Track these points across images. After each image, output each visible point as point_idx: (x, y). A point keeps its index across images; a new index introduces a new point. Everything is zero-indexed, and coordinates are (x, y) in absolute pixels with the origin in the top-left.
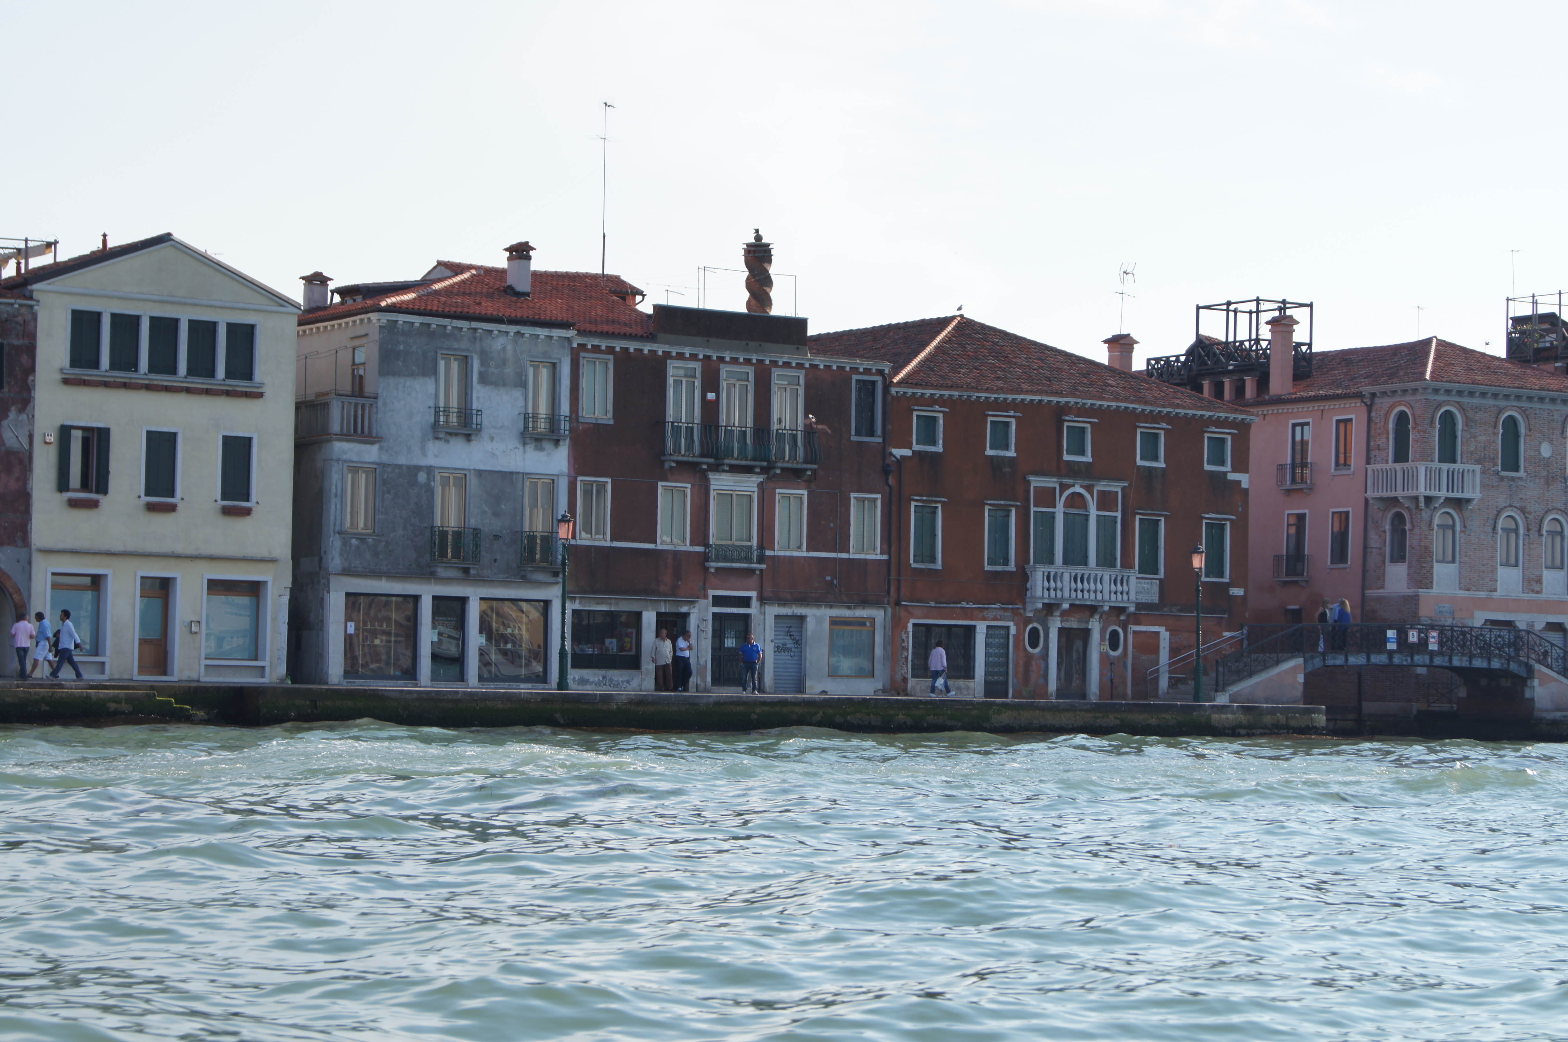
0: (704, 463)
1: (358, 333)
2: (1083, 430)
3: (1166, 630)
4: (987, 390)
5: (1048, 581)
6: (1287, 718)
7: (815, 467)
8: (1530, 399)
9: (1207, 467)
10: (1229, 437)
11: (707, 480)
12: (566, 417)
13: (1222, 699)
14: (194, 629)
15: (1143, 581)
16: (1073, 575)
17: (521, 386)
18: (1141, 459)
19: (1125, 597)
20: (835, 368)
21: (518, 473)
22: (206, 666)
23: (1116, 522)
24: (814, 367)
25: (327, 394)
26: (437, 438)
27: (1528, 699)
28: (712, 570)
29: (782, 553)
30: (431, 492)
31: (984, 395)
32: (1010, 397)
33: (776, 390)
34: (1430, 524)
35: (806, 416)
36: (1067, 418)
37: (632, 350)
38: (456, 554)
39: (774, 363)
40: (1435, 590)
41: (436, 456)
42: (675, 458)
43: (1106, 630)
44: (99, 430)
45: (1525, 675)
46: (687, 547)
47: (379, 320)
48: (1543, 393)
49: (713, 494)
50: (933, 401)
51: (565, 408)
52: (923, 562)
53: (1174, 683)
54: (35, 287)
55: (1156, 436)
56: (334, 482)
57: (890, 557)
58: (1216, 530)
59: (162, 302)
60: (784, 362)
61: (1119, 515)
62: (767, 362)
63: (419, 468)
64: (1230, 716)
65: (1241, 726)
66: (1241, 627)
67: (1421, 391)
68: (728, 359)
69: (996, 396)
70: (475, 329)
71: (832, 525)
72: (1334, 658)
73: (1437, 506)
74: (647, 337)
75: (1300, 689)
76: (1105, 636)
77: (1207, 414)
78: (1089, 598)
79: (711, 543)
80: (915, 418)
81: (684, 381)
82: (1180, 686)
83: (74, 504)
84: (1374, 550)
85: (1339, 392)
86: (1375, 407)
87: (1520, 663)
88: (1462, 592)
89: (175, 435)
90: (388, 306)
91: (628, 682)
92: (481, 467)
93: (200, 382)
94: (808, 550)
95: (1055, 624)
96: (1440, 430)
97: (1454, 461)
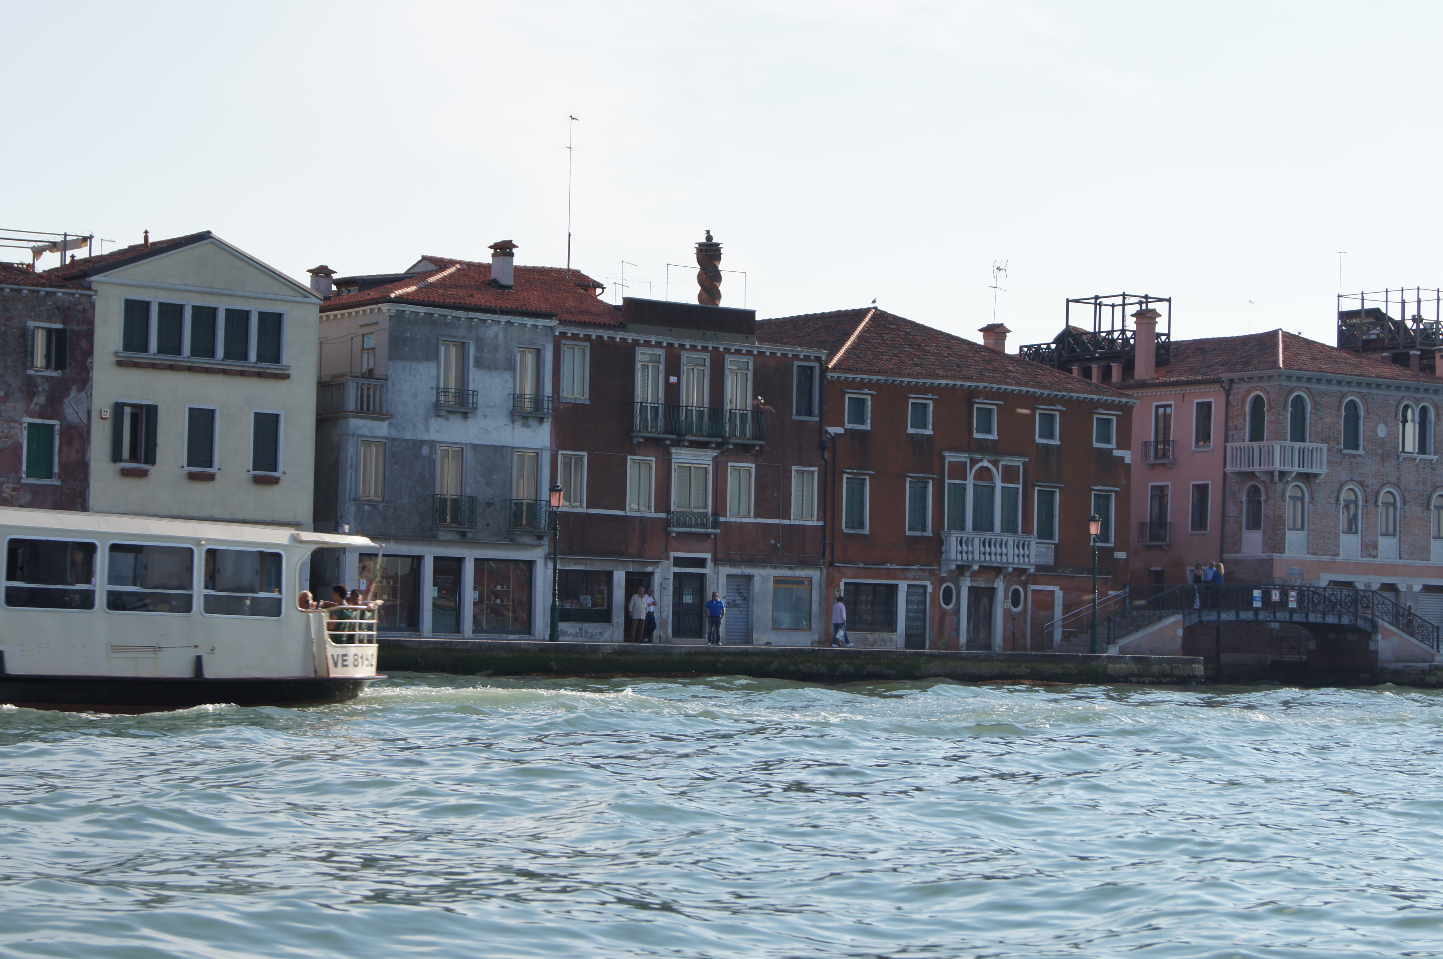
0: (668, 439)
1: (368, 322)
2: (990, 411)
3: (1060, 589)
4: (909, 375)
5: (961, 545)
6: (1172, 668)
7: (762, 442)
8: (1369, 385)
9: (1096, 445)
10: (1114, 418)
11: (670, 454)
12: (549, 397)
13: (1113, 651)
15: (1041, 545)
16: (982, 540)
17: (511, 370)
18: (1040, 437)
19: (1027, 560)
20: (779, 355)
21: (508, 447)
23: (1017, 493)
24: (761, 354)
25: (343, 375)
26: (439, 416)
27: (1373, 651)
28: (674, 535)
29: (733, 520)
30: (432, 463)
31: (906, 380)
32: (929, 381)
33: (729, 374)
34: (1283, 496)
35: (755, 397)
36: (977, 401)
37: (606, 338)
38: (454, 520)
39: (727, 350)
40: (1287, 555)
41: (437, 432)
42: (643, 434)
43: (1009, 588)
44: (148, 406)
45: (1369, 630)
46: (653, 514)
47: (389, 310)
48: (1380, 380)
49: (674, 466)
50: (862, 385)
51: (548, 390)
52: (853, 527)
53: (1066, 636)
54: (94, 278)
55: (1052, 416)
56: (350, 454)
57: (825, 523)
58: (1103, 500)
59: (203, 293)
60: (736, 350)
61: (1020, 486)
62: (721, 349)
63: (422, 443)
64: (1123, 666)
65: (1133, 675)
66: (1124, 587)
67: (1276, 378)
68: (688, 346)
69: (916, 380)
70: (472, 319)
71: (776, 495)
72: (1208, 615)
73: (1289, 480)
74: (619, 326)
75: (1180, 642)
76: (1008, 594)
77: (1096, 397)
78: (996, 561)
79: (672, 510)
80: (847, 400)
81: (650, 365)
82: (1072, 639)
83: (126, 473)
84: (1231, 519)
85: (1200, 377)
86: (1232, 392)
87: (1366, 619)
88: (1310, 556)
89: (212, 412)
90: (396, 297)
91: (601, 634)
92: (476, 442)
93: (235, 365)
94: (755, 517)
95: (966, 584)
96: (1291, 413)
97: (1304, 440)
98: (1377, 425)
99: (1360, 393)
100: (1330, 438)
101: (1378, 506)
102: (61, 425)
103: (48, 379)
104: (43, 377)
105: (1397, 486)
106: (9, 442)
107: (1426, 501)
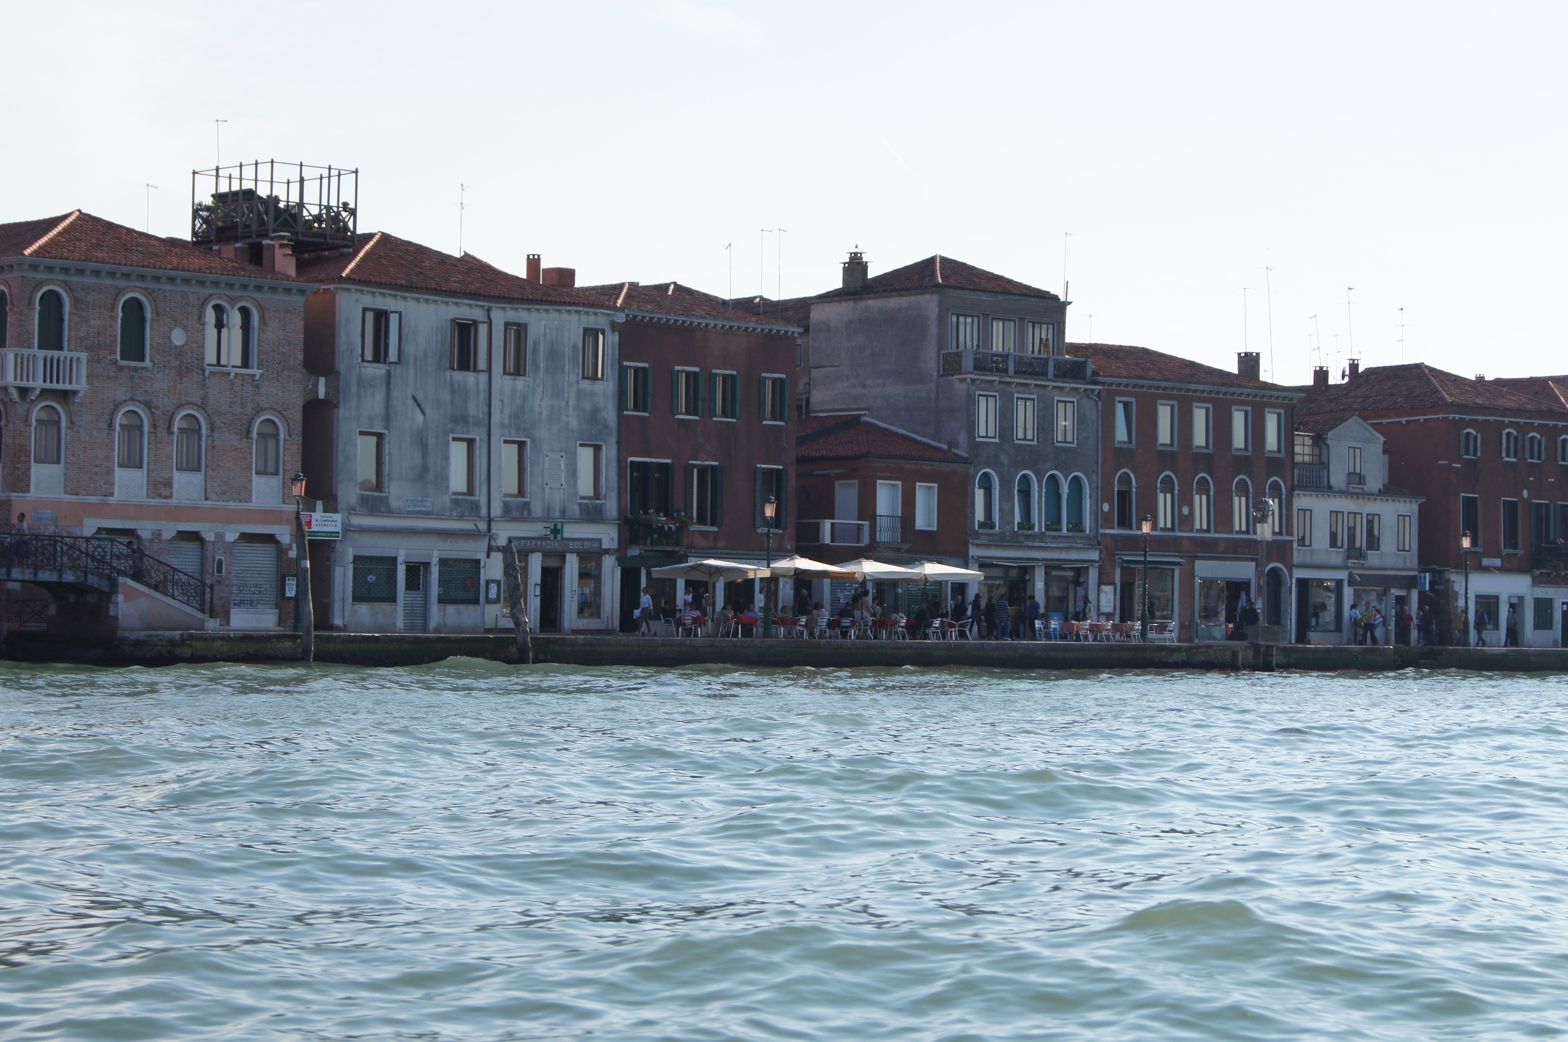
8: (157, 279)
27: (112, 617)
34: (27, 420)
40: (33, 493)
45: (107, 590)
48: (173, 273)
67: (16, 267)
73: (33, 398)
87: (101, 576)
88: (68, 496)
96: (40, 313)
97: (61, 348)
98: (171, 330)
99: (146, 289)
100: (99, 345)
101: (173, 433)
105: (202, 407)
107: (246, 427)
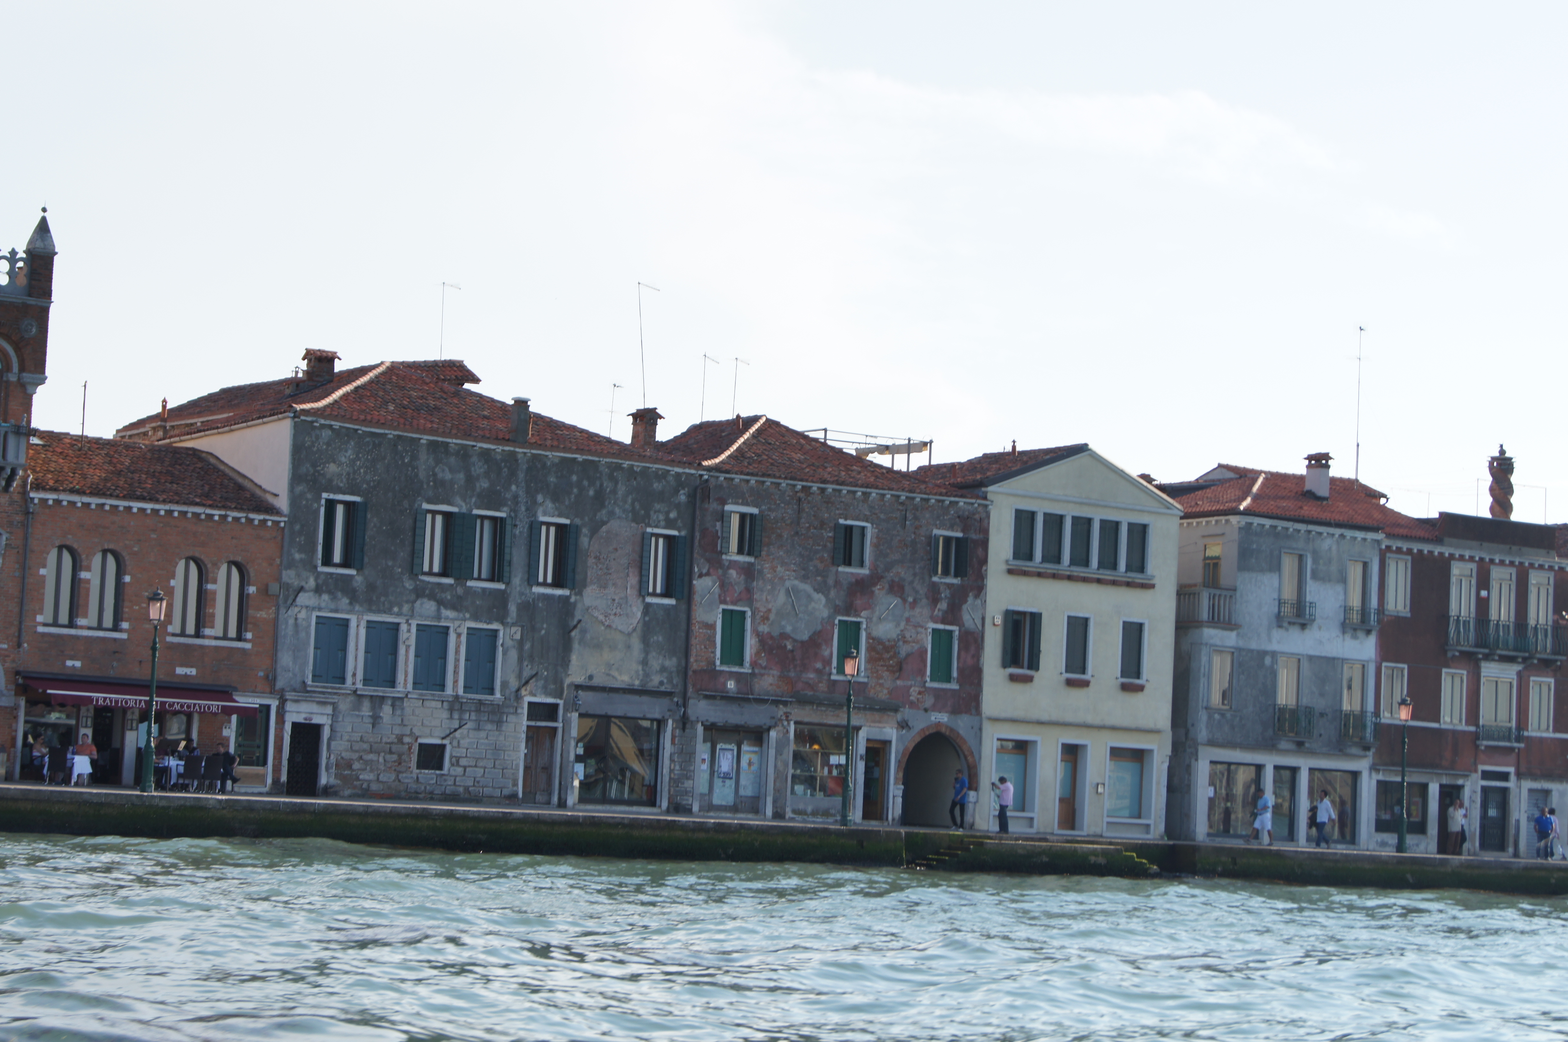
0: (1480, 653)
1: (1212, 532)
7: (1564, 658)
11: (1480, 668)
12: (1375, 609)
14: (1100, 790)
17: (1343, 582)
21: (1338, 659)
22: (1108, 823)
24: (1561, 569)
25: (1195, 585)
26: (1280, 627)
28: (1483, 748)
29: (1534, 734)
30: (1274, 674)
33: (1532, 589)
35: (1555, 612)
37: (1426, 552)
38: (1292, 729)
39: (1532, 565)
41: (1279, 642)
42: (1459, 648)
44: (1033, 614)
46: (1463, 727)
47: (1239, 522)
49: (1483, 680)
51: (1374, 602)
54: (991, 489)
56: (1203, 664)
59: (1081, 504)
60: (1539, 565)
62: (1527, 564)
63: (1265, 653)
68: (1497, 561)
70: (1309, 532)
74: (1436, 540)
79: (1481, 723)
81: (1464, 579)
83: (1013, 678)
89: (1087, 619)
91: (1417, 845)
92: (1312, 652)
93: (1107, 574)
94: (1554, 731)
102: (960, 631)
103: (950, 585)
104: (945, 584)
106: (916, 647)
